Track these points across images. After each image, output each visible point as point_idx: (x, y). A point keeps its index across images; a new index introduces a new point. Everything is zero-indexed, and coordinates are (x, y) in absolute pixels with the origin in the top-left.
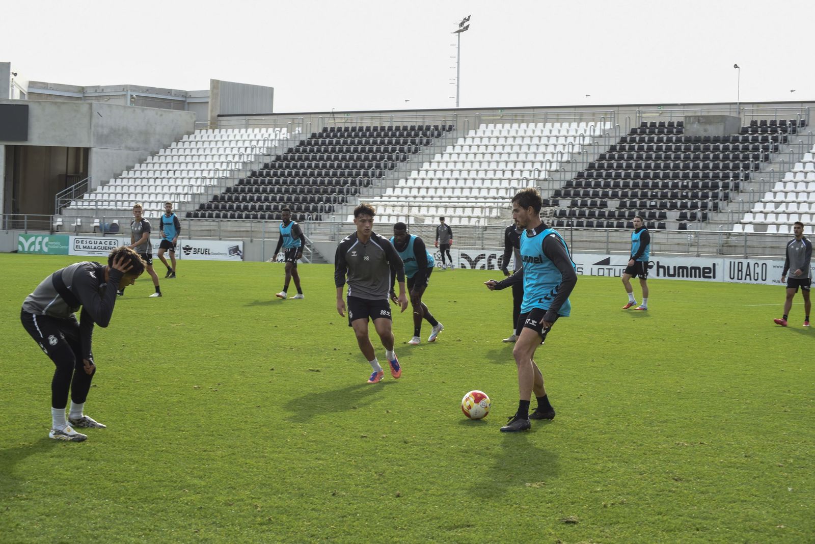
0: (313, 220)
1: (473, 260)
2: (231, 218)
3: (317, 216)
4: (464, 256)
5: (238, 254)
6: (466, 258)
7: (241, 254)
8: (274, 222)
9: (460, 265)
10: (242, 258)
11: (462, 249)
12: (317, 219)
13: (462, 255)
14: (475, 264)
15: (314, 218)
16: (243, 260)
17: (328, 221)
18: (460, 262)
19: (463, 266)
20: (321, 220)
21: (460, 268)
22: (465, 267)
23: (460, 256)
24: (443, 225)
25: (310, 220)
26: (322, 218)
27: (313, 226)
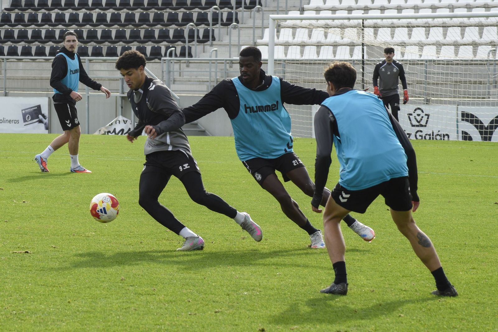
0: (176, 56)
1: (486, 124)
2: (37, 54)
3: (183, 49)
4: (467, 117)
5: (40, 121)
6: (472, 122)
7: (46, 121)
8: (105, 61)
9: (460, 135)
10: (47, 128)
11: (464, 104)
12: (183, 54)
13: (463, 115)
14: (491, 133)
15: (178, 53)
16: (50, 132)
17: (205, 57)
18: (461, 130)
19: (467, 137)
20: (190, 55)
21: (460, 139)
22: (470, 139)
23: (460, 118)
24: (390, 63)
25: (171, 55)
26: (193, 53)
27: (177, 66)
